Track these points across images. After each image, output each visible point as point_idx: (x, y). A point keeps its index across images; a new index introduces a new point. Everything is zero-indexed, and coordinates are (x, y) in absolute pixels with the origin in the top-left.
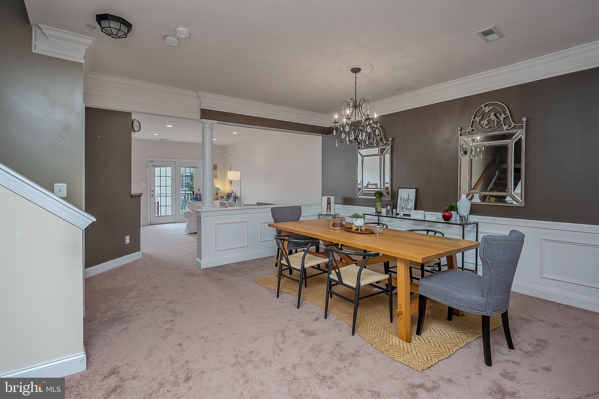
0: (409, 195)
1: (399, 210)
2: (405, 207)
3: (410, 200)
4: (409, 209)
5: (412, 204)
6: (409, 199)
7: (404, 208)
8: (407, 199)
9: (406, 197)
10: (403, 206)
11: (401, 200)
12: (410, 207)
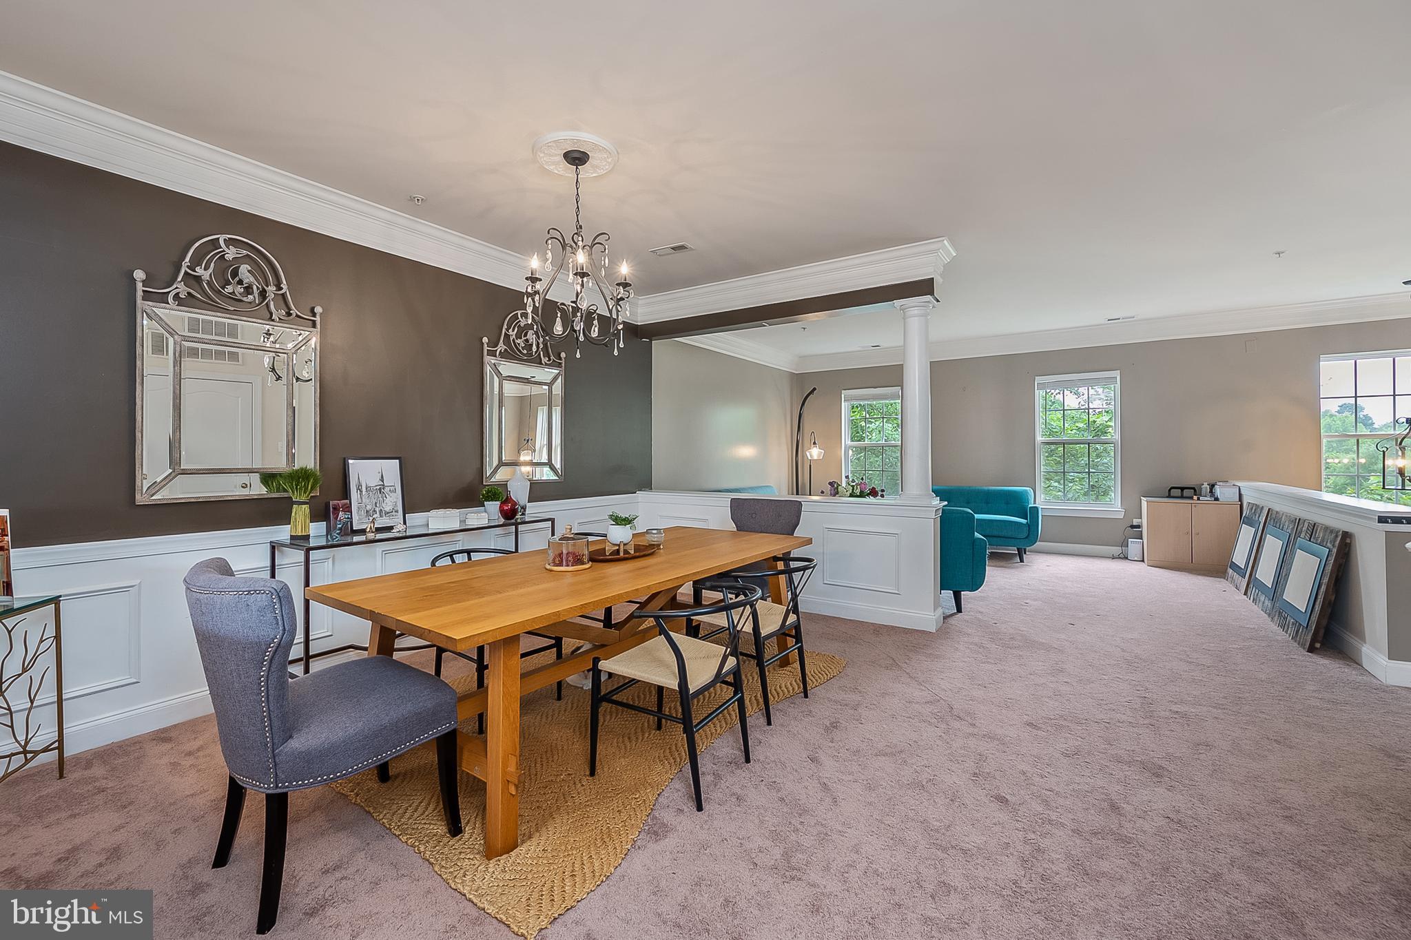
0: (382, 475)
1: (360, 519)
2: (377, 509)
3: (387, 489)
4: (388, 513)
5: (394, 500)
6: (384, 485)
7: (375, 511)
8: (378, 487)
9: (374, 482)
10: (369, 507)
11: (361, 491)
12: (391, 508)
